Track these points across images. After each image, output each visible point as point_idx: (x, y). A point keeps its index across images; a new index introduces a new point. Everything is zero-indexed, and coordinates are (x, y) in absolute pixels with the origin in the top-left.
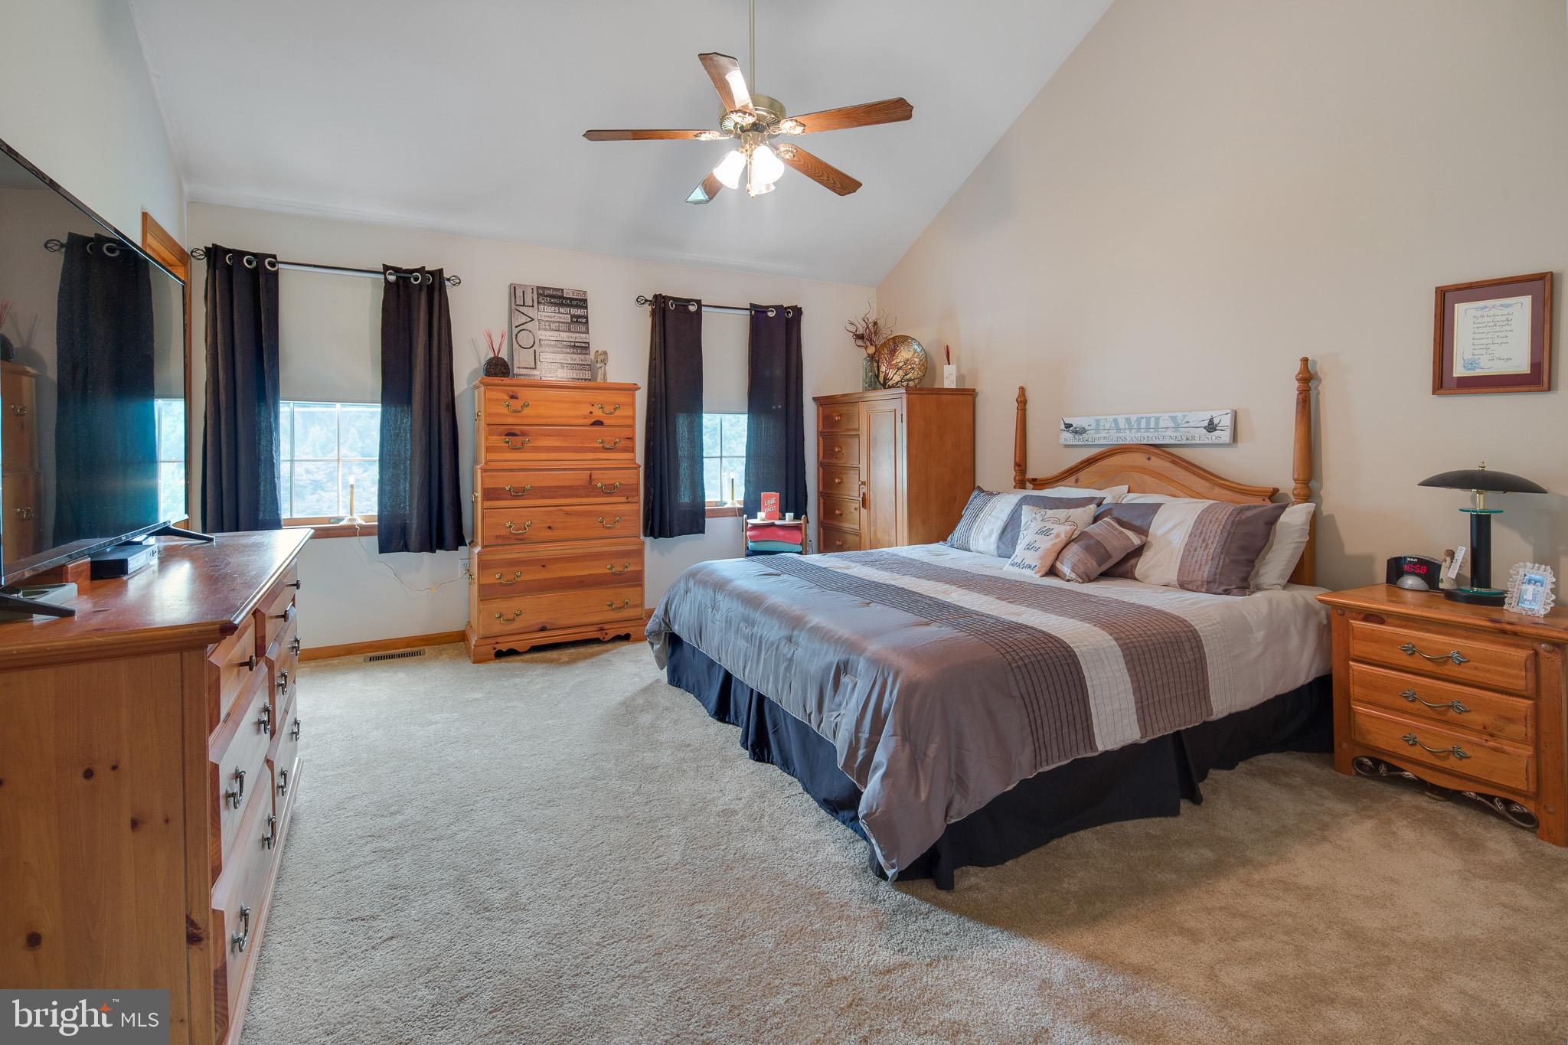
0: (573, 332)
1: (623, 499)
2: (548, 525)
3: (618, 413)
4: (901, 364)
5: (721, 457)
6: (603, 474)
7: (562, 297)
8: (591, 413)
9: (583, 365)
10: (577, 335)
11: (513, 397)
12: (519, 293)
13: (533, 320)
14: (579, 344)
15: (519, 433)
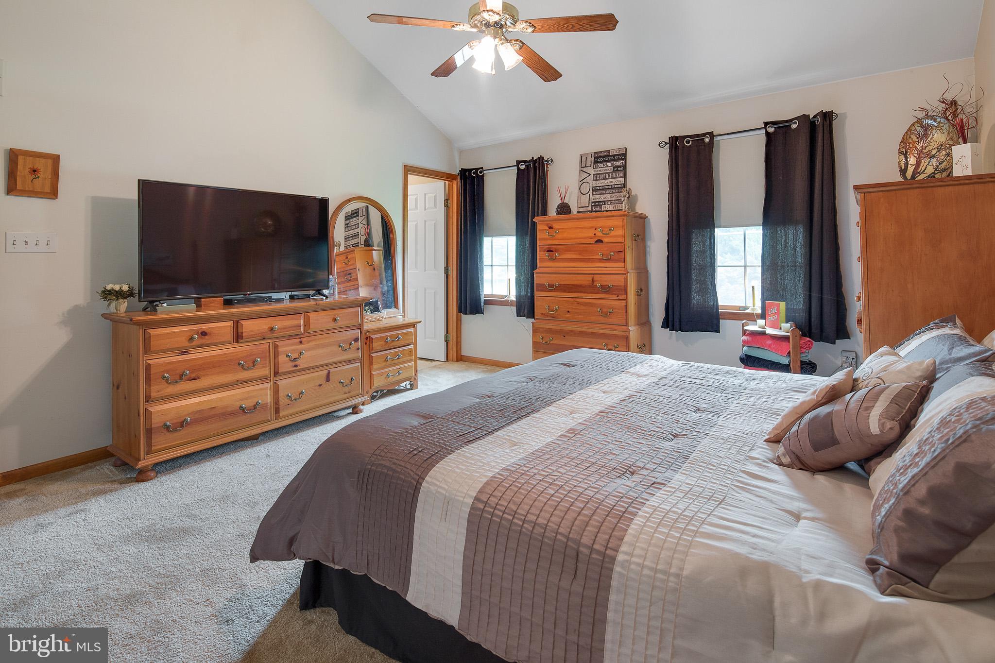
0: (614, 178)
1: (614, 297)
2: (568, 310)
3: (612, 233)
4: (934, 152)
5: (745, 266)
6: (601, 277)
7: (609, 156)
8: (595, 234)
9: (618, 200)
10: (616, 180)
11: (550, 228)
12: (584, 159)
13: (590, 175)
14: (617, 186)
15: (554, 250)
